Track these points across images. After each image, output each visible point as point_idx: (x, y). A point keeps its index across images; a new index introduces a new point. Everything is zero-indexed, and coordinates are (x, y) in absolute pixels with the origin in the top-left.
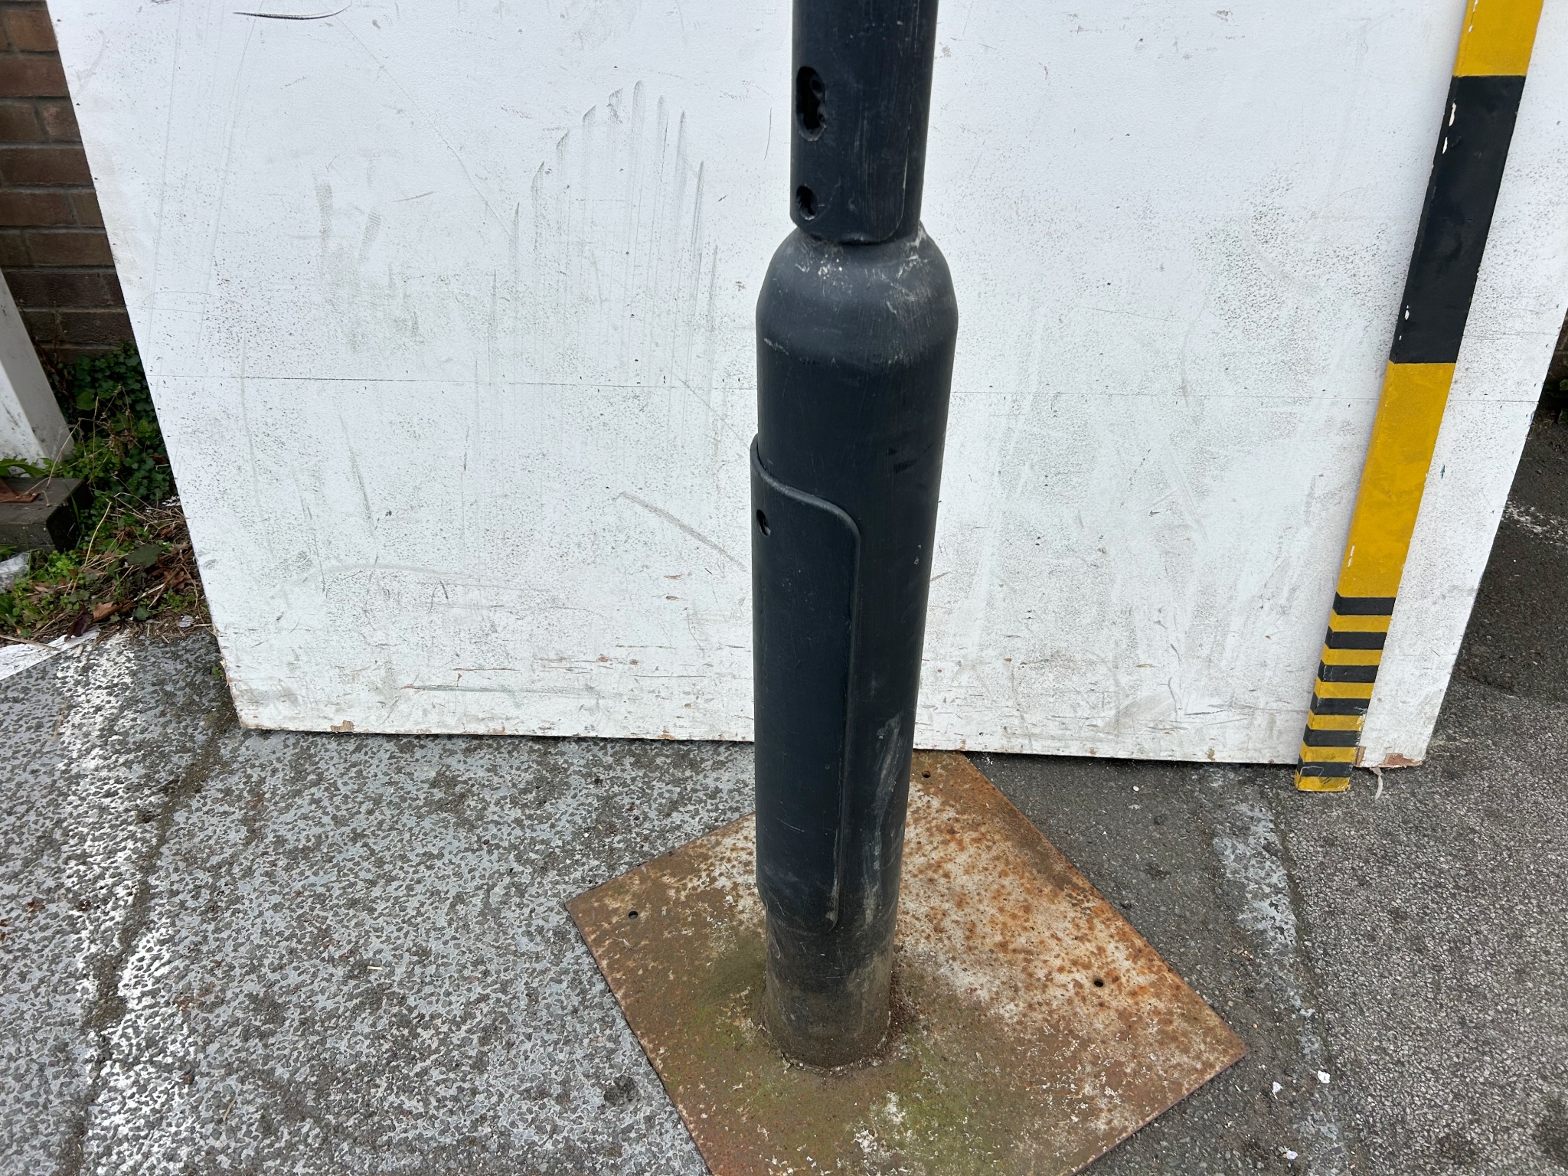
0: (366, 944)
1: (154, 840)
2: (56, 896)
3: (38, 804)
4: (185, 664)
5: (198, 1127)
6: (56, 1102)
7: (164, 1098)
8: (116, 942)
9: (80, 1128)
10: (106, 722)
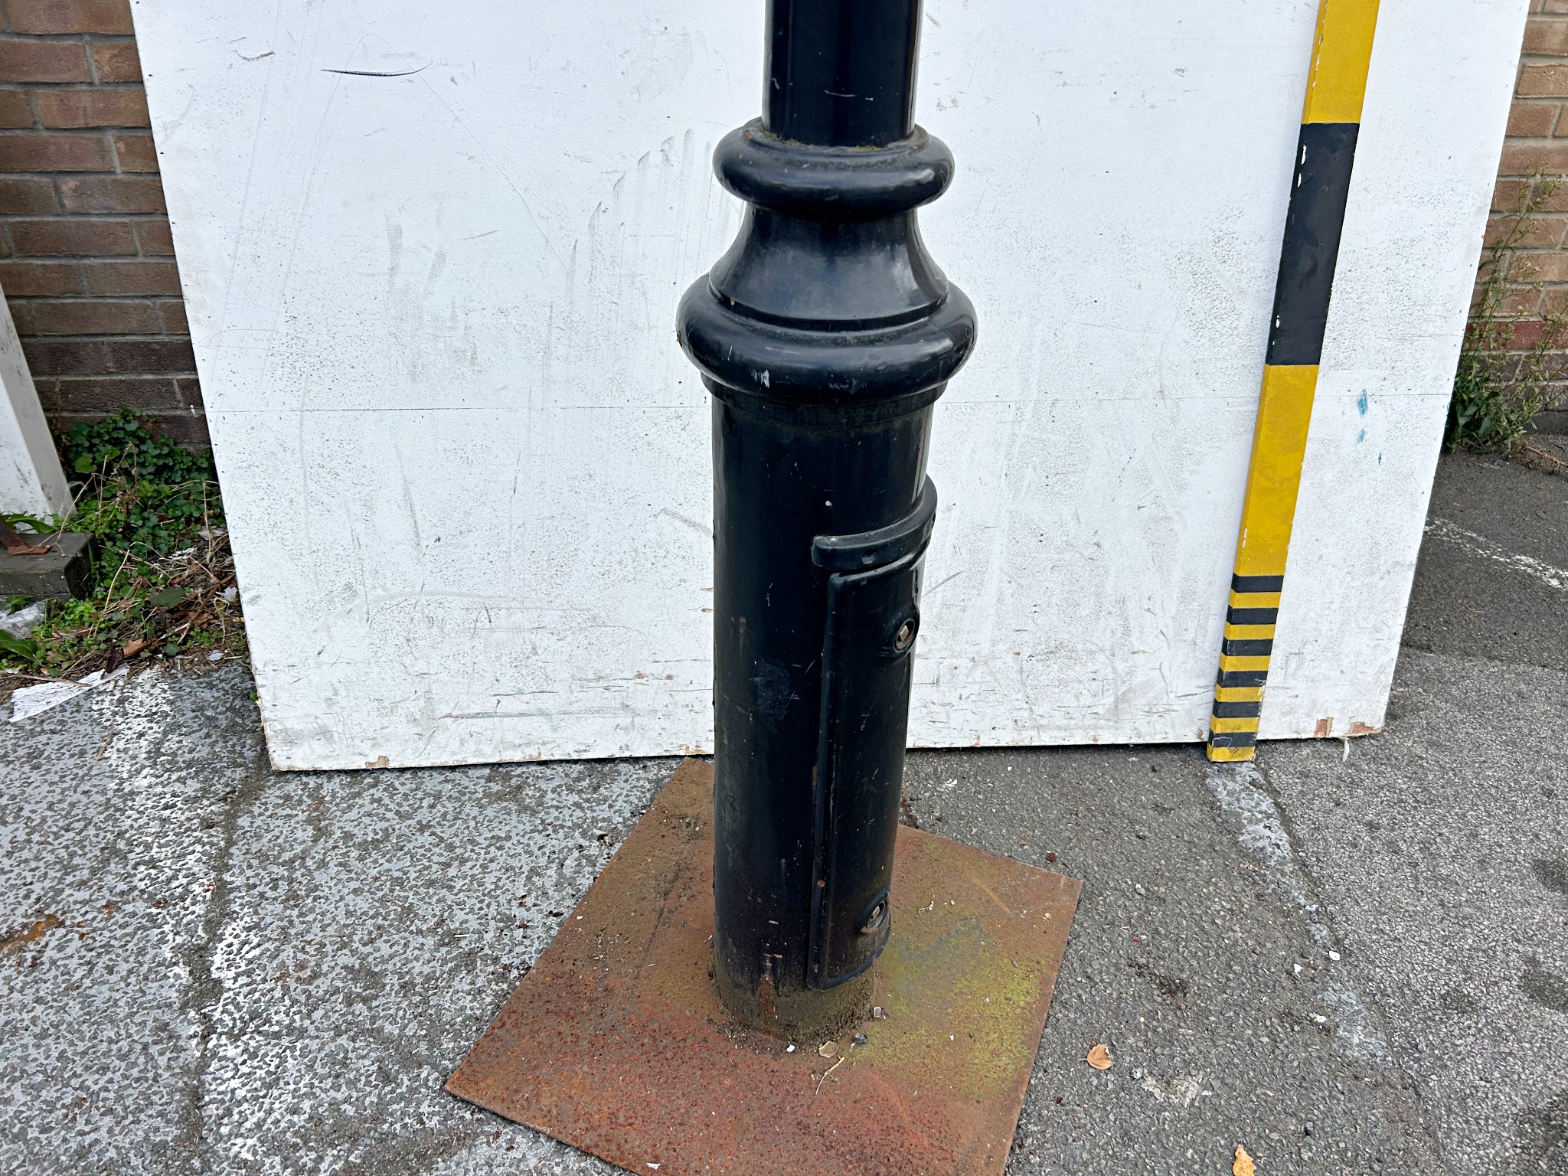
0: (451, 917)
1: (222, 843)
2: (131, 898)
3: (95, 820)
4: (222, 692)
5: (316, 1083)
6: (167, 1075)
7: (277, 1061)
8: (200, 932)
9: (196, 1096)
10: (152, 746)
